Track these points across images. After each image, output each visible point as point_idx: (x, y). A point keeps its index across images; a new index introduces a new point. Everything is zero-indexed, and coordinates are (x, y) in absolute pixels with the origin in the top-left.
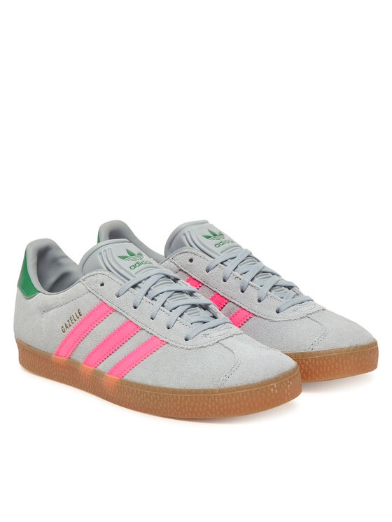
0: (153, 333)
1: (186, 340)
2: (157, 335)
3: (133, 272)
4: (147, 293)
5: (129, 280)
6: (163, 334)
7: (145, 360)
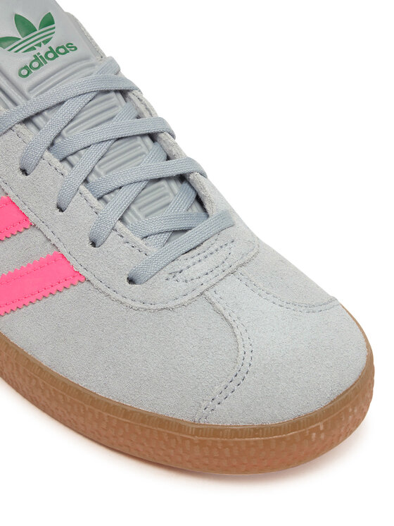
0: (59, 245)
1: (131, 281)
2: (66, 255)
3: (25, 84)
4: (52, 144)
5: (15, 104)
6: (81, 256)
7: (37, 304)
